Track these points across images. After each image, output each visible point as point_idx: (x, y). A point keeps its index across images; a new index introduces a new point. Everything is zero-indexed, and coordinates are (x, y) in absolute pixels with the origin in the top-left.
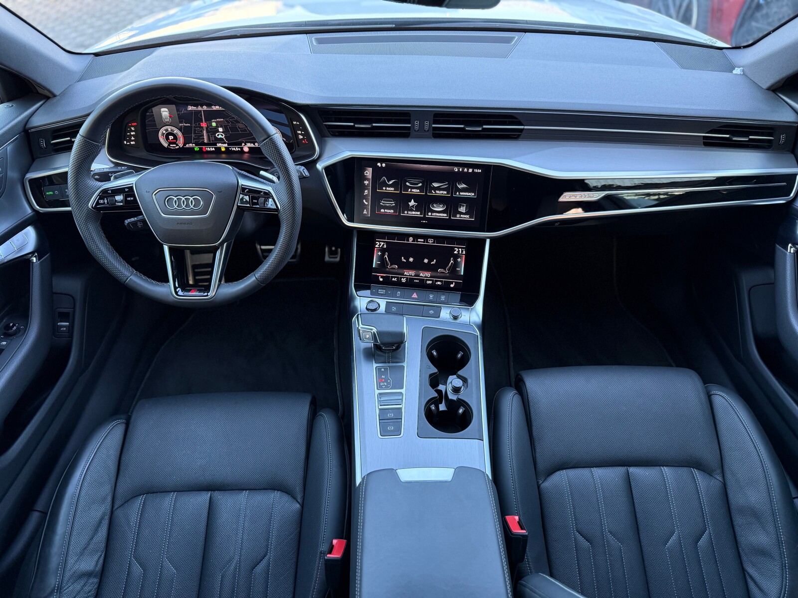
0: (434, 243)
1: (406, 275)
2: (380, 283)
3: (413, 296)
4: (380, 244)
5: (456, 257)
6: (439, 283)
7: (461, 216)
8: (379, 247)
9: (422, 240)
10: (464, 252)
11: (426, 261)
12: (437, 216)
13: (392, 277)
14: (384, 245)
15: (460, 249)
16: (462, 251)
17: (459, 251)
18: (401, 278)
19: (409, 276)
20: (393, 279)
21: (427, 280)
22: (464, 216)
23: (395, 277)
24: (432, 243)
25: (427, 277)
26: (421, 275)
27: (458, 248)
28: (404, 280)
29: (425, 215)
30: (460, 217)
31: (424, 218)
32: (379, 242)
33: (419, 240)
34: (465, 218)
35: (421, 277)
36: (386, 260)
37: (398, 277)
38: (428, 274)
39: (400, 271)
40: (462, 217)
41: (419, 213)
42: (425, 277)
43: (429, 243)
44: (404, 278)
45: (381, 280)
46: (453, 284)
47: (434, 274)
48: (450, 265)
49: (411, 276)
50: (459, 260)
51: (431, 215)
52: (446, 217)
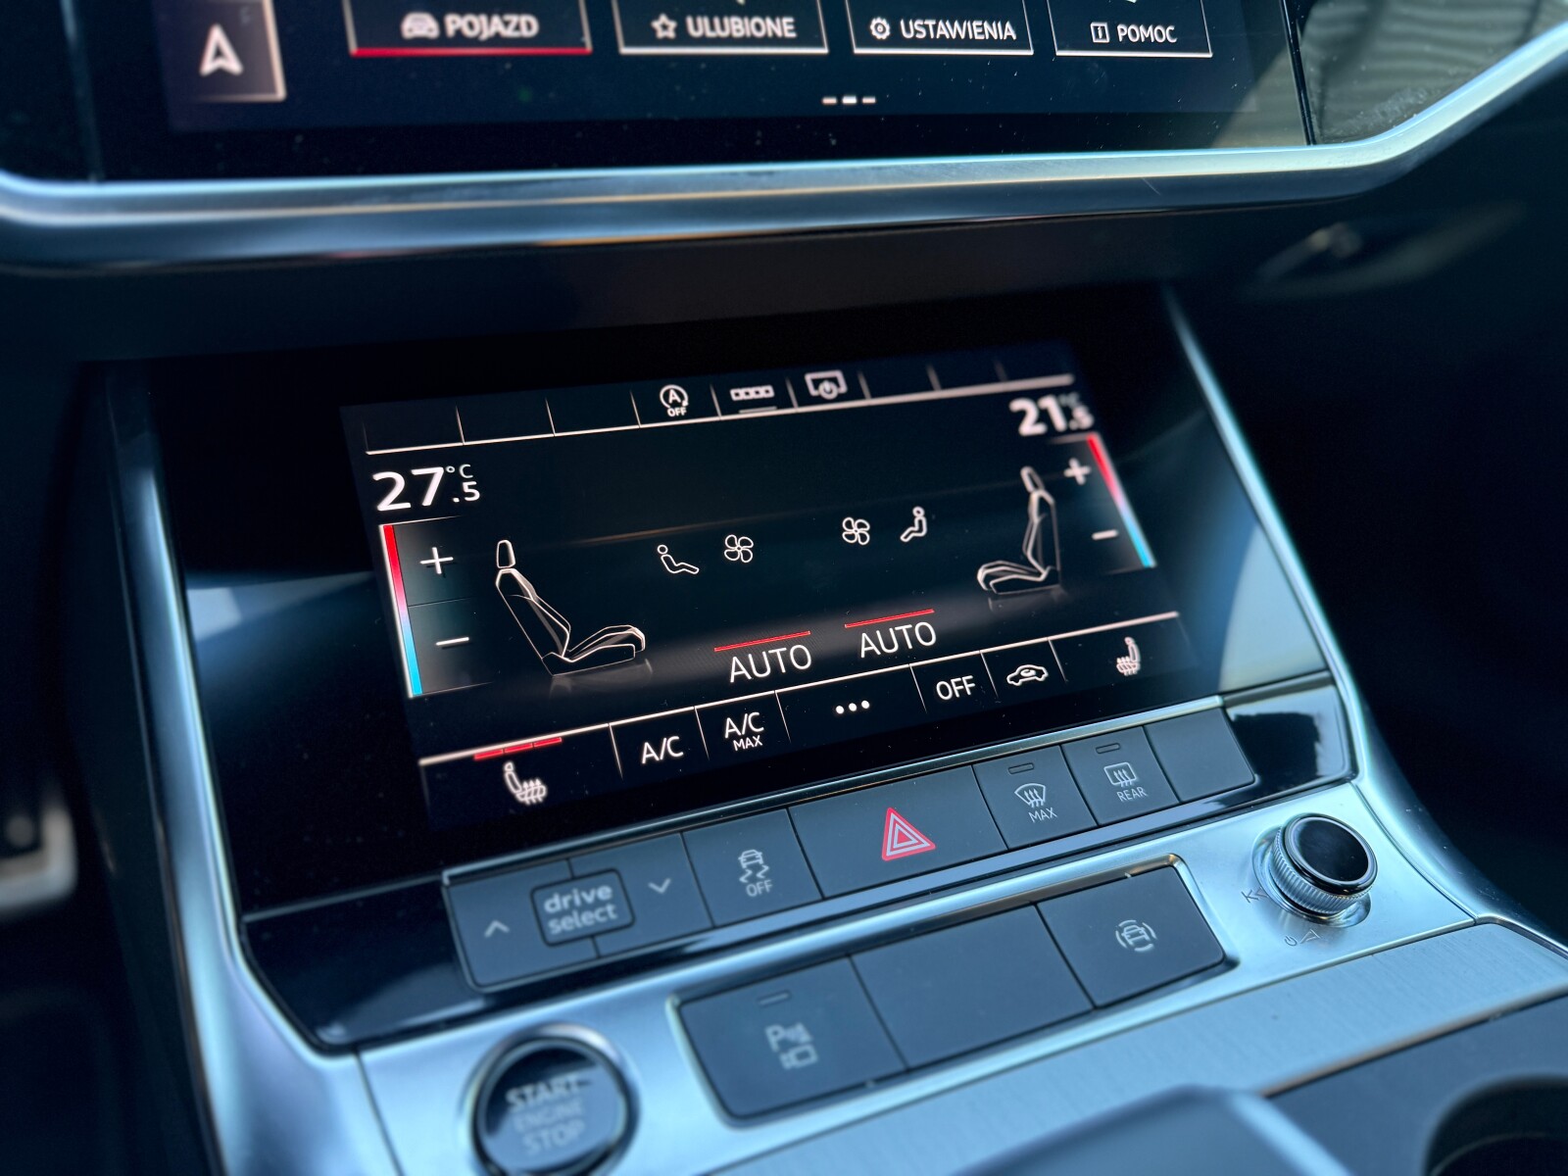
0: (854, 393)
1: (744, 686)
2: (534, 825)
3: (893, 849)
4: (416, 488)
5: (1049, 453)
6: (1027, 673)
7: (1123, 31)
8: (418, 511)
9: (765, 392)
10: (1083, 417)
11: (856, 531)
12: (943, 42)
13: (632, 739)
14: (450, 484)
15: (1049, 403)
16: (1068, 413)
17: (1044, 416)
18: (713, 720)
19: (776, 679)
20: (648, 752)
21: (931, 675)
22: (1142, 33)
23: (654, 733)
24: (840, 398)
25: (920, 652)
26: (867, 645)
27: (1035, 395)
28: (744, 734)
29: (840, 43)
30: (1115, 44)
31: (843, 70)
32: (402, 464)
33: (739, 394)
34: (1148, 45)
35: (873, 661)
36: (524, 606)
37: (681, 726)
38: (916, 628)
39: (690, 661)
40: (1127, 45)
41: (784, 27)
42: (904, 655)
43: (820, 400)
44: (737, 715)
45: (531, 792)
46: (1125, 653)
47: (963, 614)
48: (1035, 519)
49: (793, 676)
50: (1077, 471)
51: (895, 39)
52: (1008, 43)
